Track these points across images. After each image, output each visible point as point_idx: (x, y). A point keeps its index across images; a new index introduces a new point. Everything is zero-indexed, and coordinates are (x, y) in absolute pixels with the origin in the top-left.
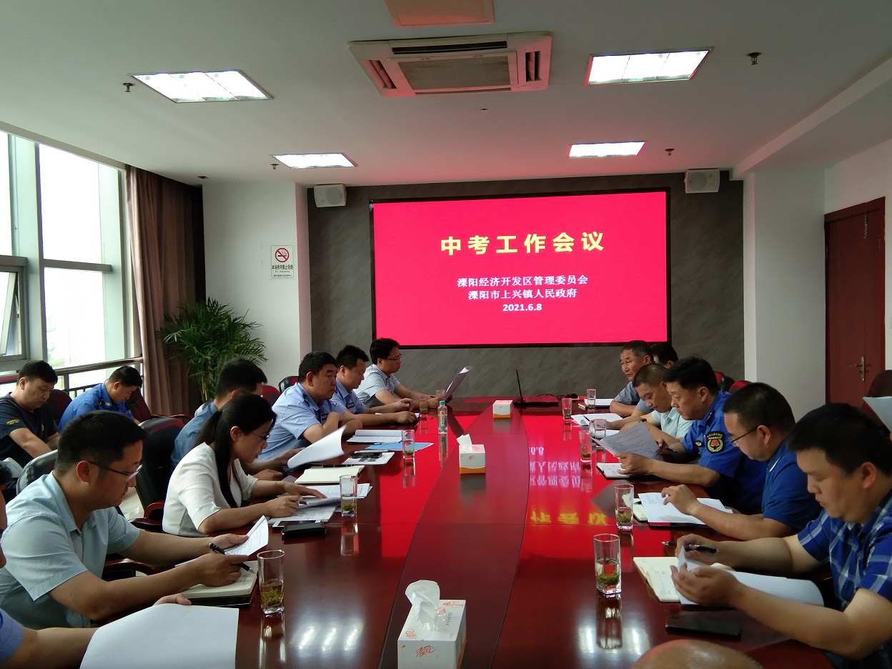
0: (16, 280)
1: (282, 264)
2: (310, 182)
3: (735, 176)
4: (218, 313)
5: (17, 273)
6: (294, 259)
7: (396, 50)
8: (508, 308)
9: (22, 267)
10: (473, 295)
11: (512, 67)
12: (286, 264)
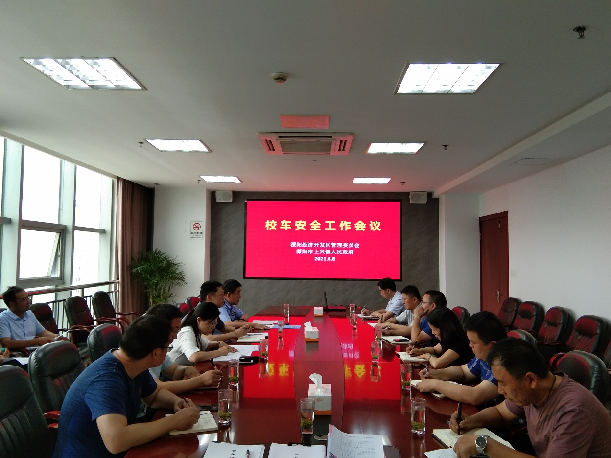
0: (60, 237)
1: (197, 231)
2: (213, 188)
3: (435, 196)
4: (160, 257)
5: (60, 233)
6: (203, 229)
7: (280, 137)
8: (317, 259)
9: (63, 230)
10: (299, 251)
11: (333, 146)
12: (199, 231)
